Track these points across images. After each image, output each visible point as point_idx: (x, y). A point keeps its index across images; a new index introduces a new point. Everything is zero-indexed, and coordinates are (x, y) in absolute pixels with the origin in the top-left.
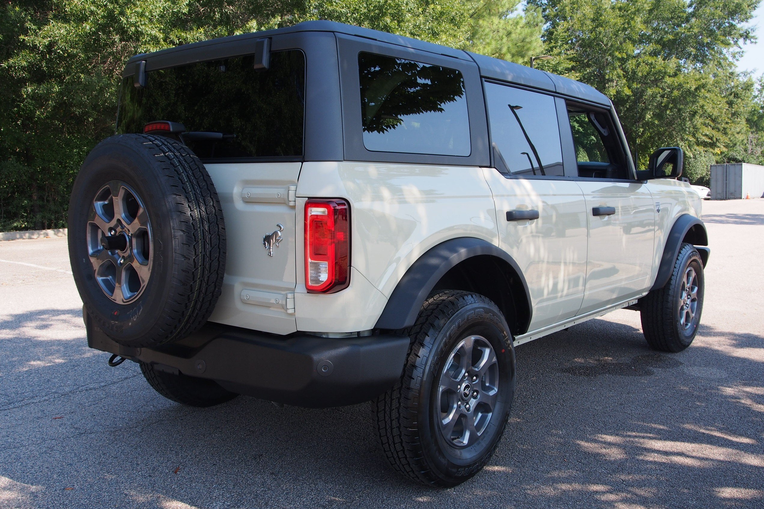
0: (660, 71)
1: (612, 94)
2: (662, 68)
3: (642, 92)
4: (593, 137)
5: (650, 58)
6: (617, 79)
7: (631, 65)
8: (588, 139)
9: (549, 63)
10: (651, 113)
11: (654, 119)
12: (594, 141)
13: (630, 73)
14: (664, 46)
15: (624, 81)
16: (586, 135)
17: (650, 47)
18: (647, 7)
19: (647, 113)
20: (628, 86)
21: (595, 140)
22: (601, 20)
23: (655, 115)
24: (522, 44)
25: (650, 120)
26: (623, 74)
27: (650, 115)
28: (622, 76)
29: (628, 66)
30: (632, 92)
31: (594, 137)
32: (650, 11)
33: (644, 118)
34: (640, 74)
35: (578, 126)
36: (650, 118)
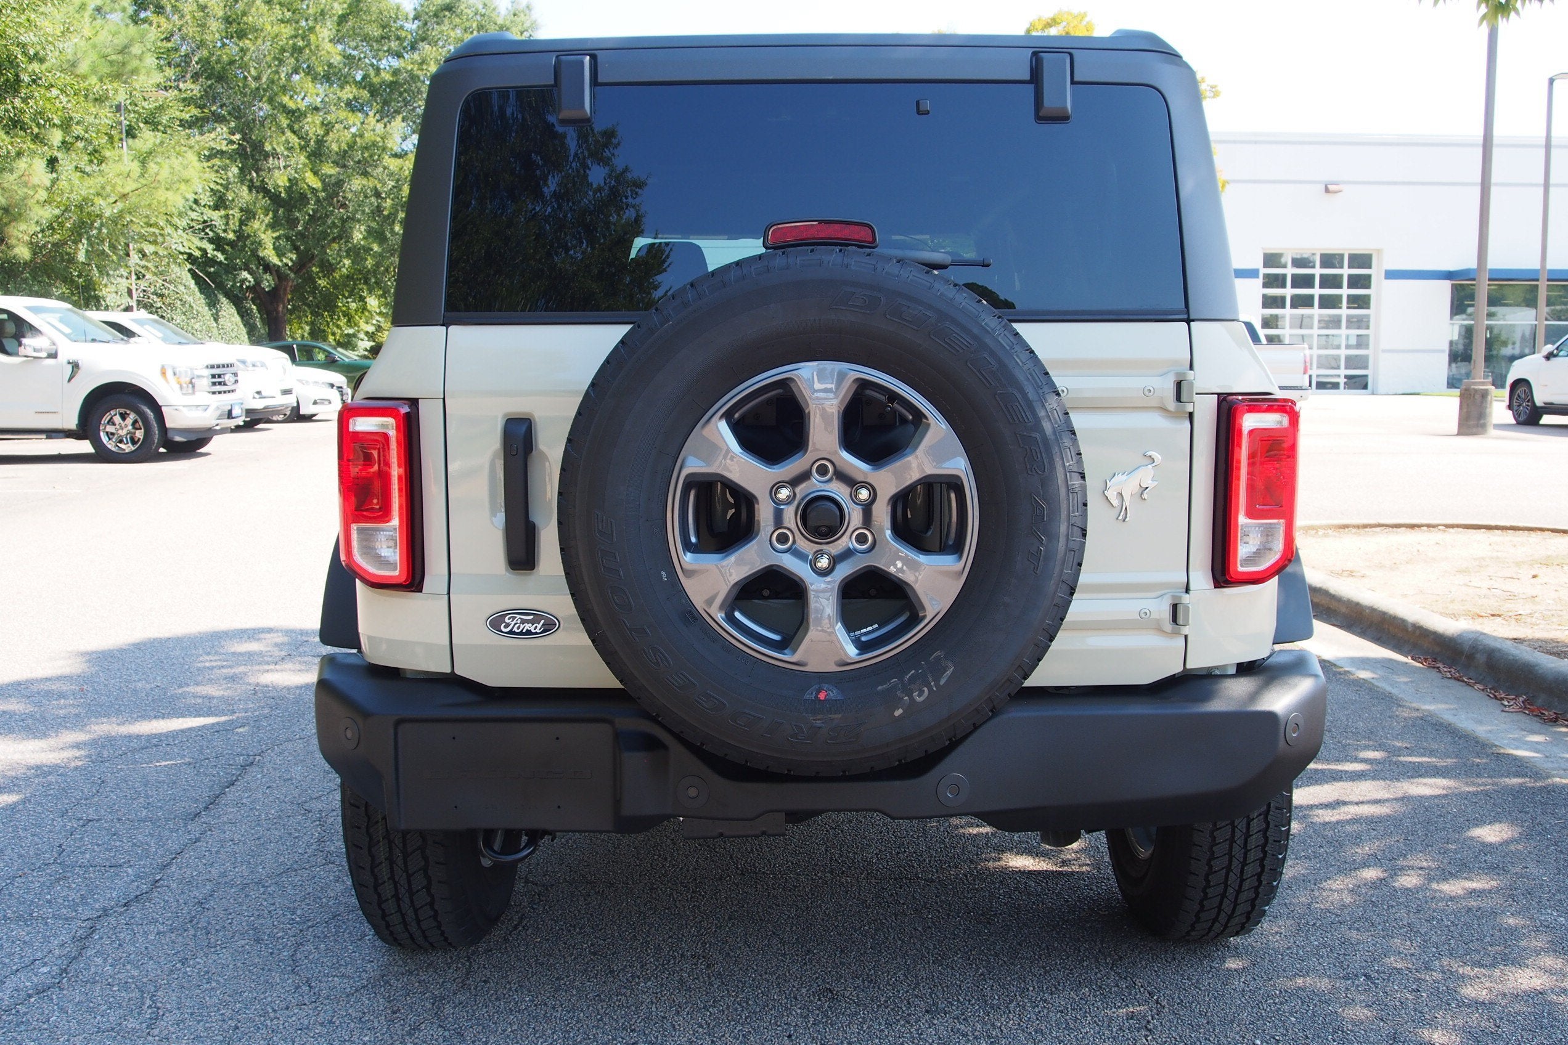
0: (374, 144)
1: (281, 183)
2: (378, 139)
3: (339, 183)
4: (245, 274)
5: (350, 114)
6: (286, 153)
7: (312, 126)
8: (235, 276)
9: (136, 105)
10: (363, 228)
11: (370, 240)
12: (250, 282)
13: (312, 143)
14: (374, 92)
15: (303, 159)
16: (230, 269)
17: (348, 93)
18: (339, 9)
19: (355, 227)
20: (311, 170)
21: (252, 280)
22: (247, 24)
23: (370, 232)
24: (120, 58)
25: (362, 243)
26: (300, 144)
27: (361, 233)
28: (297, 147)
29: (307, 127)
30: (323, 181)
31: (250, 273)
32: (342, 19)
33: (349, 238)
34: (335, 147)
35: (214, 250)
36: (362, 240)
